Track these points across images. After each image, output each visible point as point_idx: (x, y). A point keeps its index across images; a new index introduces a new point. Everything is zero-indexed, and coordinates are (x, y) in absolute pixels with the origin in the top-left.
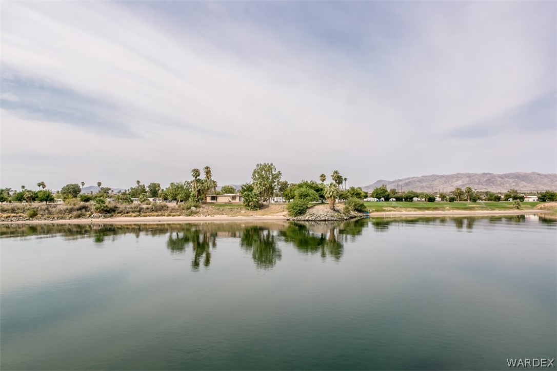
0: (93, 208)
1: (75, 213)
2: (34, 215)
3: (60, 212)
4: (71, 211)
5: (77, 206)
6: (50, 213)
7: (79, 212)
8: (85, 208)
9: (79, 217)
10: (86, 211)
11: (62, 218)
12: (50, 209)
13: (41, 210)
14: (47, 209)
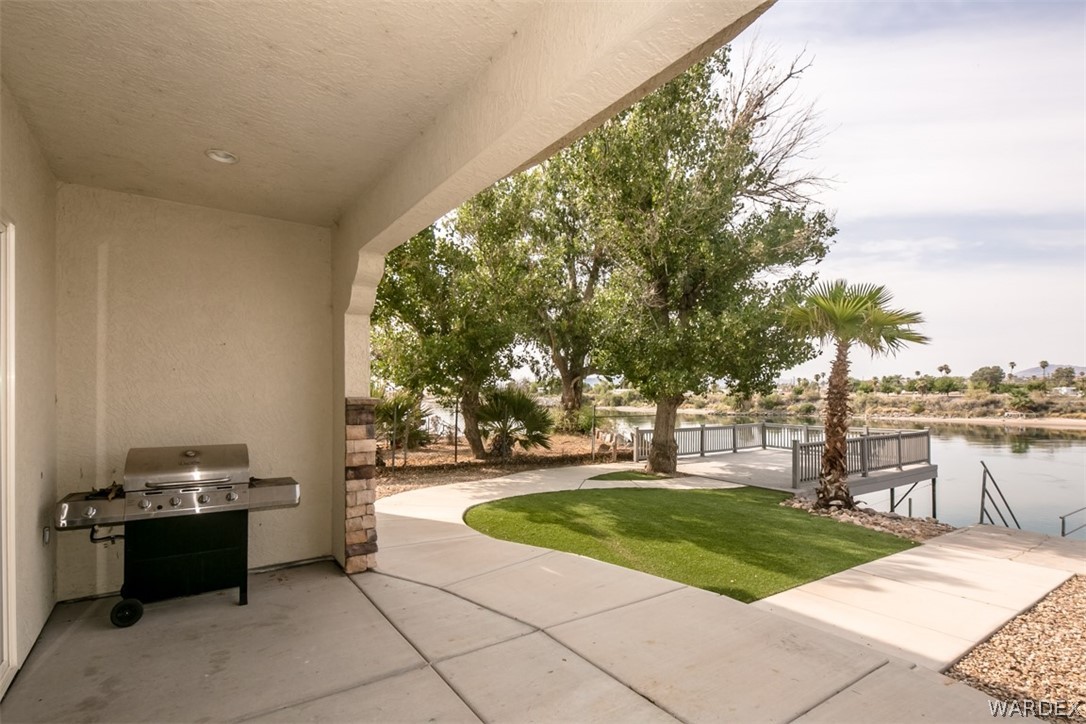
0: (1008, 402)
1: (978, 410)
2: (920, 410)
3: (956, 407)
4: (972, 406)
5: (982, 401)
6: (941, 408)
7: (985, 408)
8: (995, 403)
9: (984, 415)
10: (996, 407)
11: (958, 415)
12: (942, 403)
13: (930, 404)
14: (938, 403)
